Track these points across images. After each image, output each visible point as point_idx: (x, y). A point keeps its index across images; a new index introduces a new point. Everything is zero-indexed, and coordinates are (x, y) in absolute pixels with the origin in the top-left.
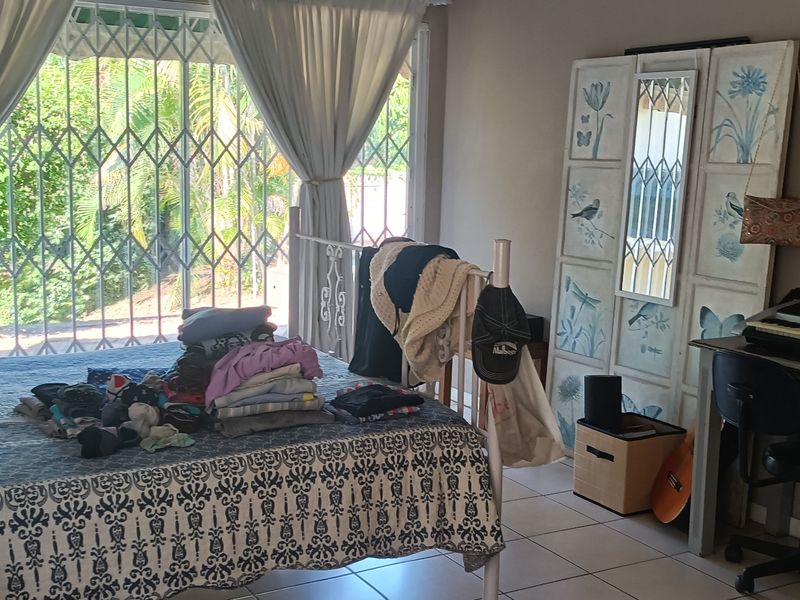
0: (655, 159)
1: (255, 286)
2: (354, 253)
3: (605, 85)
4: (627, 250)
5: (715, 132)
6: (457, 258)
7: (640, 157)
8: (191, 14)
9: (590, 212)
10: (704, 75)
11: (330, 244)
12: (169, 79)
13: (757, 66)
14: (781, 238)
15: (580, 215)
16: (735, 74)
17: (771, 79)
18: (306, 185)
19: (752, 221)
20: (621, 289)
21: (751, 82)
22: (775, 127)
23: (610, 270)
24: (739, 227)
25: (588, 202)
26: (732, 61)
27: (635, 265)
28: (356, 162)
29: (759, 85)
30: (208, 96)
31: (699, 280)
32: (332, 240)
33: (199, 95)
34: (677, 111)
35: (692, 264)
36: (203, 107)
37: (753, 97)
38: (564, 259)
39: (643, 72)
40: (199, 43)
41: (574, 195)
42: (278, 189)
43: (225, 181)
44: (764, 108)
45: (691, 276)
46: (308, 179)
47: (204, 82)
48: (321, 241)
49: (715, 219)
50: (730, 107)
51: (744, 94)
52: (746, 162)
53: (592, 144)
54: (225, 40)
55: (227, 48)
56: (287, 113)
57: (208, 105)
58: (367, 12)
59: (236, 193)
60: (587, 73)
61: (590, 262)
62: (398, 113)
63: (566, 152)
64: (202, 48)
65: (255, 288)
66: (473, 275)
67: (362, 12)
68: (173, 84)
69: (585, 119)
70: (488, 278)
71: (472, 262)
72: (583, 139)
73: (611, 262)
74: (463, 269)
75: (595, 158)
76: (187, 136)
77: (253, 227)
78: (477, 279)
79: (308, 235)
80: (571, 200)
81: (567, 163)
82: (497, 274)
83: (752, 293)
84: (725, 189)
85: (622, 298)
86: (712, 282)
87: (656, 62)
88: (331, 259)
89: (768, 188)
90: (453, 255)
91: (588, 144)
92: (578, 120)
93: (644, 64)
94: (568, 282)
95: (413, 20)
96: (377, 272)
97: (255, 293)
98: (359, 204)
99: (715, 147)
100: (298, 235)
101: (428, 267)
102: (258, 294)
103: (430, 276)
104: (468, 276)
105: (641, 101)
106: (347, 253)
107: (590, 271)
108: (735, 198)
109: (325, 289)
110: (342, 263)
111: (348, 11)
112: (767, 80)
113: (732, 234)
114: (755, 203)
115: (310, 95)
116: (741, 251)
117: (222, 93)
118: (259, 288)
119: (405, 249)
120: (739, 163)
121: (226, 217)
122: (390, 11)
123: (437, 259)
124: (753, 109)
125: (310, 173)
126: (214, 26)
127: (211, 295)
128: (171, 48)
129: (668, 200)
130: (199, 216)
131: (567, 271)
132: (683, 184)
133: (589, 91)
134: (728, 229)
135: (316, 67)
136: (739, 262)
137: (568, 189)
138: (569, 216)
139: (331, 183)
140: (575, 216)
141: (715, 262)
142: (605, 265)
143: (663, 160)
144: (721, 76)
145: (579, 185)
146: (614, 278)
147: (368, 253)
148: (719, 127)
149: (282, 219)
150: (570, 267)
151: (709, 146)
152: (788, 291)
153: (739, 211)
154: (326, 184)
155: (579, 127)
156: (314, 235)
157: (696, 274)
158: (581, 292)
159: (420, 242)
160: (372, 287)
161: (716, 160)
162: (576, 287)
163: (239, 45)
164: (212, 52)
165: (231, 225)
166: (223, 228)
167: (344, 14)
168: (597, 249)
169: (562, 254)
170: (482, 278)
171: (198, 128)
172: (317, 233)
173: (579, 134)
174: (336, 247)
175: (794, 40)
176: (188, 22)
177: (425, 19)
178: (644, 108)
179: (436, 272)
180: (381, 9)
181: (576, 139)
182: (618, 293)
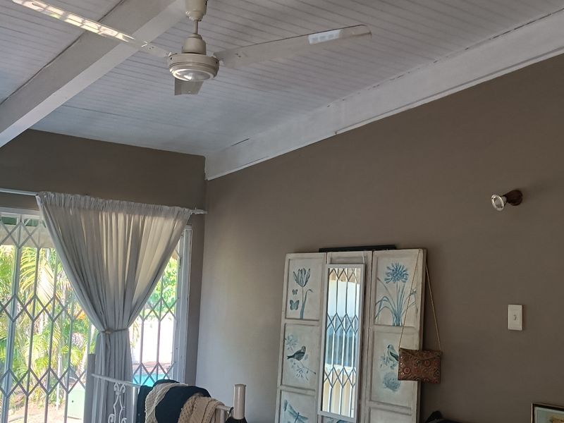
0: (341, 314)
1: (58, 400)
2: (134, 388)
3: (307, 271)
4: (325, 377)
5: (378, 304)
6: (209, 396)
7: (331, 313)
8: (25, 216)
9: (299, 355)
10: (369, 267)
11: (118, 382)
12: (6, 251)
13: (401, 264)
14: (423, 376)
15: (293, 357)
16: (388, 268)
17: (411, 272)
18: (102, 334)
19: (405, 366)
20: (322, 410)
21: (398, 274)
22: (415, 303)
23: (313, 396)
24: (397, 368)
25: (298, 348)
26: (386, 260)
27: (330, 387)
28: (139, 317)
29: (403, 276)
30: (34, 263)
31: (373, 404)
32: (118, 379)
33: (27, 262)
34: (353, 281)
35: (368, 392)
36: (29, 271)
37: (400, 283)
38: (283, 388)
39: (331, 263)
40: (30, 235)
41: (289, 343)
42: (80, 328)
43: (41, 323)
44: (408, 291)
45: (367, 402)
46: (103, 330)
47: (31, 254)
48: (111, 380)
49: (381, 362)
50: (386, 289)
51: (395, 281)
52: (398, 325)
53: (300, 309)
54: (49, 234)
55: (51, 239)
56: (91, 283)
57: (34, 269)
58: (150, 217)
59: (49, 331)
60: (295, 262)
61: (299, 390)
62: (169, 274)
63: (283, 313)
64: (32, 239)
65: (57, 403)
66: (220, 410)
67: (147, 218)
68: (8, 255)
69: (295, 292)
70: (230, 412)
71: (220, 400)
72: (294, 305)
73: (314, 390)
74: (212, 405)
75: (301, 319)
76: (16, 300)
77: (60, 357)
78: (222, 413)
79: (101, 375)
80: (287, 346)
81: (284, 321)
82: (236, 409)
83: (408, 414)
84: (386, 343)
85: (323, 417)
86: (381, 406)
87: (339, 258)
88: (117, 393)
89: (413, 343)
90: (205, 393)
91: (297, 308)
92: (290, 293)
93: (331, 259)
94: (286, 404)
95: (181, 223)
96: (151, 405)
97: (57, 406)
98: (139, 339)
99: (378, 314)
100: (93, 375)
101: (187, 403)
102: (60, 406)
103: (189, 409)
104: (216, 409)
105: (331, 276)
106: (129, 389)
107: (300, 397)
108: (393, 348)
109: (112, 415)
110: (125, 397)
111: (137, 216)
112: (408, 272)
113: (393, 373)
114: (406, 353)
115: (108, 271)
116: (399, 385)
117: (44, 261)
118: (61, 402)
119: (172, 389)
120: (394, 325)
121: (40, 349)
122: (165, 217)
123: (194, 397)
124: (401, 290)
125: (105, 325)
126: (42, 224)
127: (24, 408)
128: (9, 239)
129: (351, 339)
130: (19, 348)
131: (285, 396)
132: (360, 331)
133: (297, 273)
134: (390, 370)
135: (113, 255)
136: (398, 392)
137: (285, 339)
138: (286, 357)
139: (119, 332)
140: (289, 357)
141: (383, 392)
142: (309, 392)
143: (346, 315)
144: (380, 269)
145: (292, 336)
146: (317, 402)
147: (144, 391)
148: (381, 301)
149: (82, 350)
150: (287, 393)
151: (375, 313)
152: (431, 413)
153: (396, 357)
154: (116, 333)
155: (291, 297)
156: (105, 375)
157: (370, 400)
158: (294, 412)
159: (182, 383)
160: (146, 417)
161: (379, 323)
162: (291, 408)
163: (59, 239)
164: (39, 242)
165: (42, 356)
166: (37, 357)
167: (134, 218)
168: (305, 380)
169: (281, 384)
170: (225, 412)
171: (24, 284)
172: (107, 374)
173: (291, 302)
174: (121, 385)
175: (423, 248)
176: (23, 221)
177: (189, 222)
178: (333, 279)
179: (193, 407)
180: (159, 216)
181: (289, 305)
182: (320, 413)
